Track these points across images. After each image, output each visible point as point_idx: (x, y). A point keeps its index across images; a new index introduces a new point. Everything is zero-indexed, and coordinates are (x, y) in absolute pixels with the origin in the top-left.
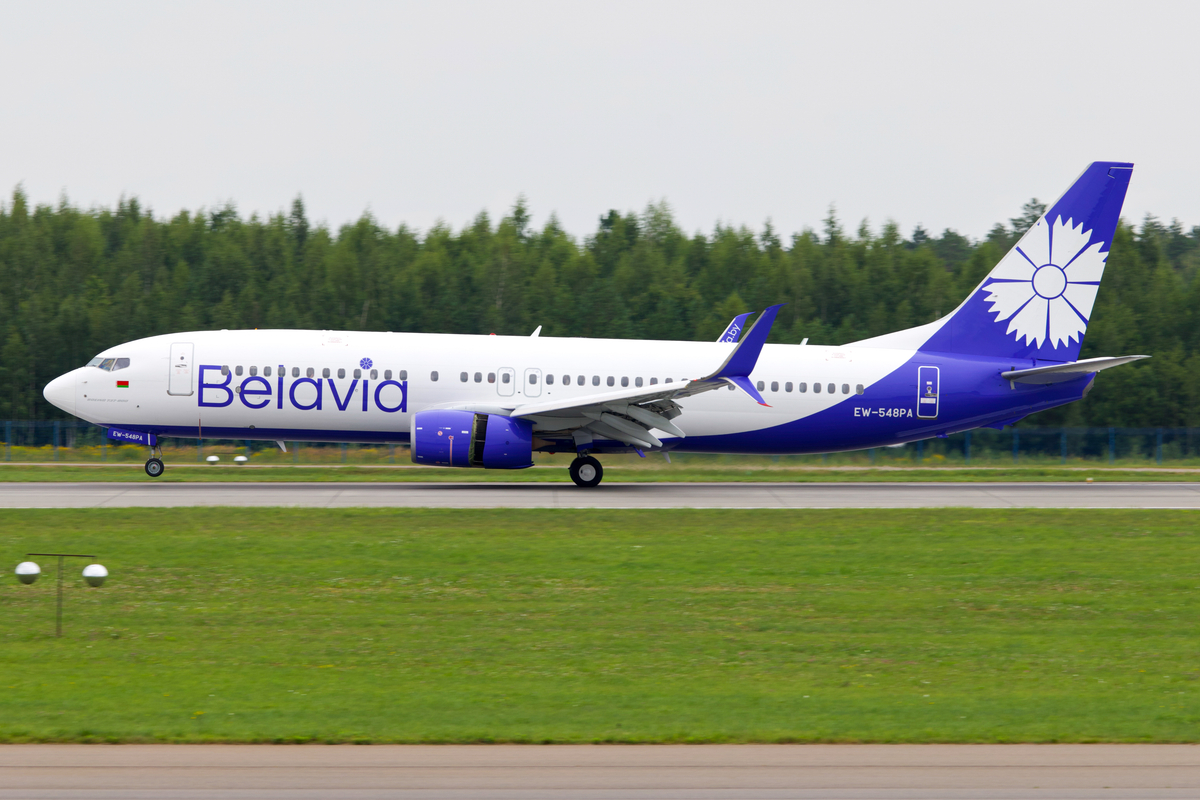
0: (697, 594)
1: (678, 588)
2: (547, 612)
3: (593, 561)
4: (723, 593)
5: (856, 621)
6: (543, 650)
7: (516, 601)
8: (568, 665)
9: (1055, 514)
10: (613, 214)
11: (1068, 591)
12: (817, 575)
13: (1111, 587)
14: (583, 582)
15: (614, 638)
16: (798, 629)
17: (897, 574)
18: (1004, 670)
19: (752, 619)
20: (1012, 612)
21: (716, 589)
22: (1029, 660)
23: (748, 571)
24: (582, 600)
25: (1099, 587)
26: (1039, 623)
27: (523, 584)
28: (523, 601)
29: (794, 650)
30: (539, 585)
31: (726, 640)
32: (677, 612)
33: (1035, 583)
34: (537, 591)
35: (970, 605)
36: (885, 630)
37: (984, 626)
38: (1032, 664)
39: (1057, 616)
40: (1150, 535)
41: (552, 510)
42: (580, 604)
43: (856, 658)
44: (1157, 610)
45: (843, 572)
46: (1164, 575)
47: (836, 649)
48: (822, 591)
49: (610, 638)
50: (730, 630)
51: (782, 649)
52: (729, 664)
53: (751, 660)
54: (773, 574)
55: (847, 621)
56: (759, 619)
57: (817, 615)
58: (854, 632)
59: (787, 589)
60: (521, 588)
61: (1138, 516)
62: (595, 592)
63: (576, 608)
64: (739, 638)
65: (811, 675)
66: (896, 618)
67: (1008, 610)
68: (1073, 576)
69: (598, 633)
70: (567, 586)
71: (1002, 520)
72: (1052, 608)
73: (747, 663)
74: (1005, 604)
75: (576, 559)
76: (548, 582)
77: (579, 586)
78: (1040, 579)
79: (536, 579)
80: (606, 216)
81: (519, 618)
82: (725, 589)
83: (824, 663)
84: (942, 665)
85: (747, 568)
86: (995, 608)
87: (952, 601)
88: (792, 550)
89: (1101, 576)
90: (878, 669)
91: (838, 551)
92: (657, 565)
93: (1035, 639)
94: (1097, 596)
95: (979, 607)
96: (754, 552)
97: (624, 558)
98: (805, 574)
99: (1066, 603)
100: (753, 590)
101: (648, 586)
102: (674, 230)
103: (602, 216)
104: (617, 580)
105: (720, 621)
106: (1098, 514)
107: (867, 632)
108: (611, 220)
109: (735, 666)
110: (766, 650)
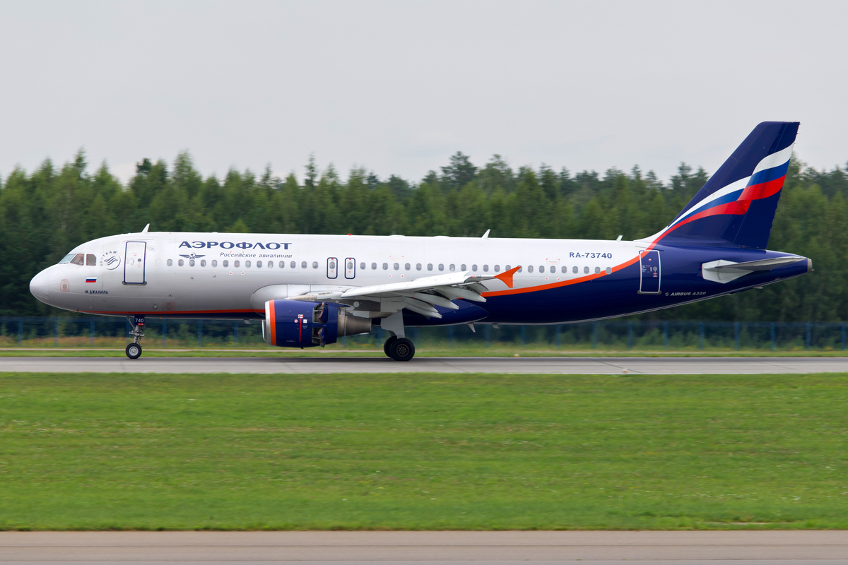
0: (242, 433)
1: (227, 429)
2: (132, 445)
3: (161, 410)
4: (261, 432)
5: (362, 451)
6: (135, 471)
7: (107, 438)
8: (157, 481)
9: (499, 377)
10: (146, 162)
11: (516, 431)
12: (328, 419)
13: (548, 428)
14: (155, 424)
15: (186, 463)
16: (321, 457)
17: (387, 419)
18: (479, 485)
19: (285, 450)
20: (477, 446)
21: (255, 429)
22: (496, 478)
23: (276, 416)
24: (156, 437)
25: (539, 428)
26: (498, 453)
27: (111, 426)
28: (113, 437)
29: (321, 471)
30: (122, 426)
31: (269, 464)
32: (229, 445)
33: (490, 425)
34: (122, 430)
35: (445, 440)
36: (386, 458)
37: (458, 455)
38: (500, 481)
39: (511, 448)
40: (571, 392)
41: (124, 374)
42: (156, 440)
43: (369, 476)
44: (585, 444)
45: (347, 418)
46: (586, 420)
47: (352, 470)
48: (334, 431)
49: (183, 463)
50: (271, 457)
51: (313, 470)
52: (275, 480)
53: (291, 477)
54: (295, 419)
55: (356, 452)
56: (290, 450)
57: (333, 447)
58: (363, 459)
59: (307, 429)
60: (110, 428)
61: (561, 379)
62: (165, 431)
63: (154, 442)
64: (278, 463)
65: (337, 488)
66: (392, 450)
67: (473, 444)
68: (518, 420)
69: (174, 459)
70: (143, 427)
71: (460, 382)
72: (507, 443)
73: (289, 480)
74: (471, 440)
75: (147, 408)
76: (129, 424)
77: (152, 427)
78: (495, 423)
79: (120, 422)
80: (141, 163)
81: (112, 449)
82: (262, 430)
83: (346, 480)
84: (433, 481)
85: (275, 415)
86: (464, 443)
87: (432, 438)
88: (307, 402)
89: (540, 421)
90: (387, 484)
91: (341, 403)
92: (208, 413)
93: (497, 464)
94: (538, 435)
95: (452, 442)
96: (279, 403)
97: (182, 407)
98: (318, 419)
99: (516, 439)
100: (283, 430)
101: (203, 427)
102: (194, 174)
103: (138, 163)
104: (180, 423)
105: (261, 451)
106: (530, 378)
107: (373, 459)
108: (145, 167)
109: (280, 481)
110: (301, 471)
